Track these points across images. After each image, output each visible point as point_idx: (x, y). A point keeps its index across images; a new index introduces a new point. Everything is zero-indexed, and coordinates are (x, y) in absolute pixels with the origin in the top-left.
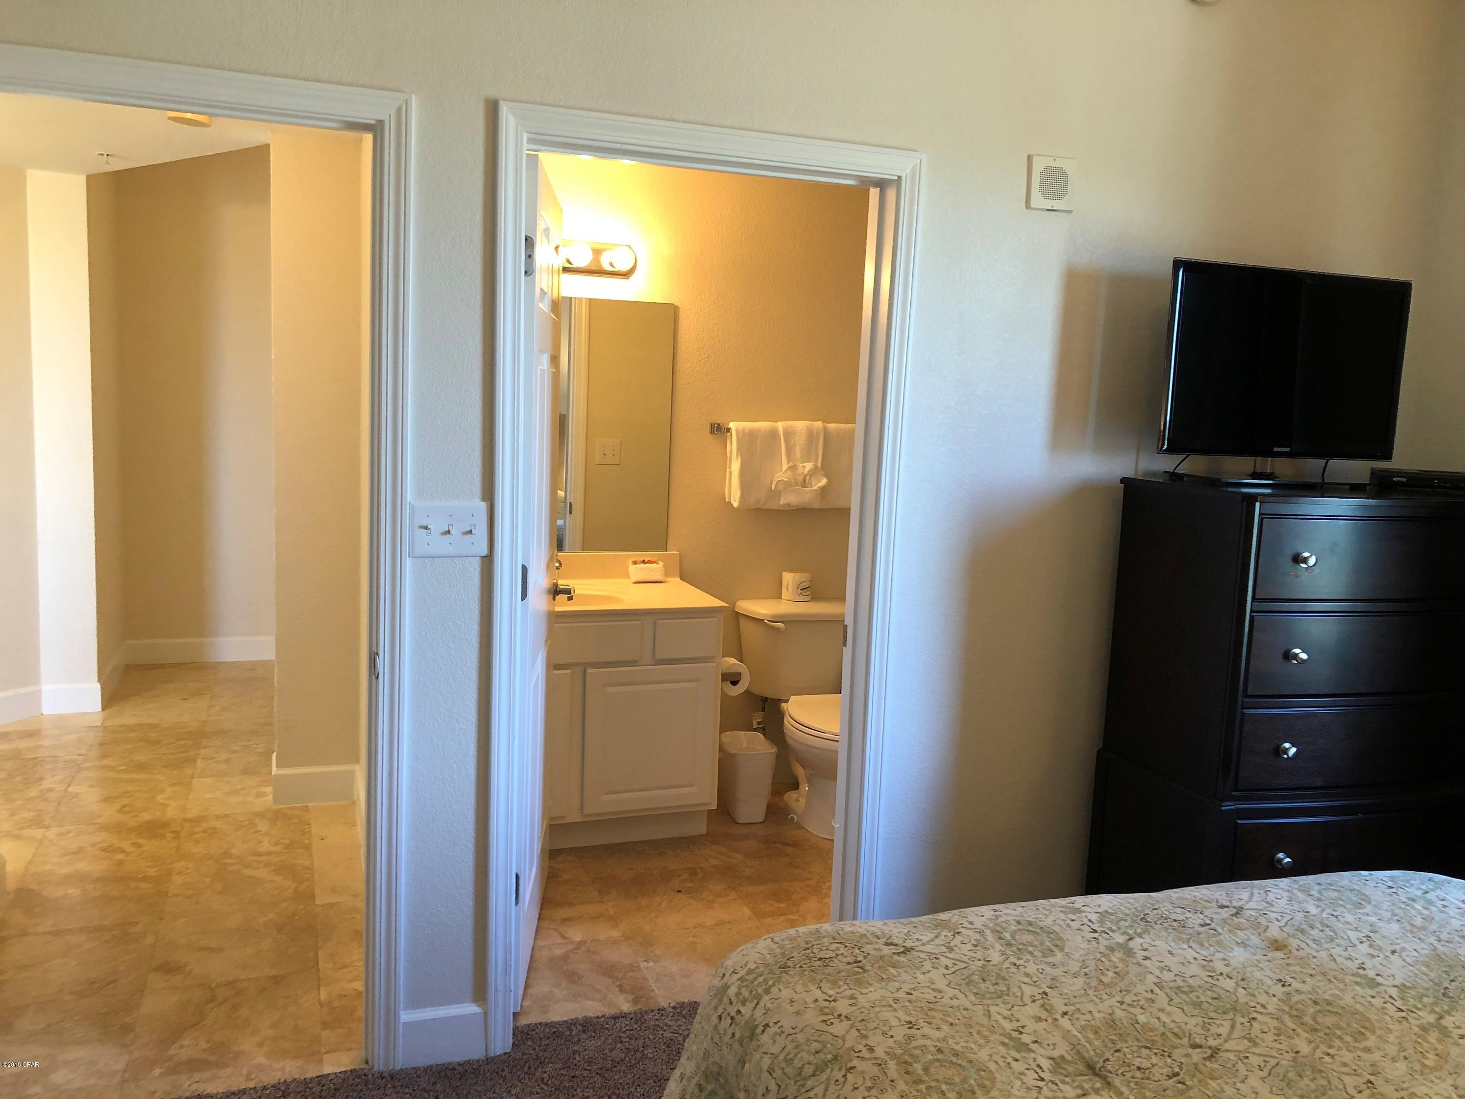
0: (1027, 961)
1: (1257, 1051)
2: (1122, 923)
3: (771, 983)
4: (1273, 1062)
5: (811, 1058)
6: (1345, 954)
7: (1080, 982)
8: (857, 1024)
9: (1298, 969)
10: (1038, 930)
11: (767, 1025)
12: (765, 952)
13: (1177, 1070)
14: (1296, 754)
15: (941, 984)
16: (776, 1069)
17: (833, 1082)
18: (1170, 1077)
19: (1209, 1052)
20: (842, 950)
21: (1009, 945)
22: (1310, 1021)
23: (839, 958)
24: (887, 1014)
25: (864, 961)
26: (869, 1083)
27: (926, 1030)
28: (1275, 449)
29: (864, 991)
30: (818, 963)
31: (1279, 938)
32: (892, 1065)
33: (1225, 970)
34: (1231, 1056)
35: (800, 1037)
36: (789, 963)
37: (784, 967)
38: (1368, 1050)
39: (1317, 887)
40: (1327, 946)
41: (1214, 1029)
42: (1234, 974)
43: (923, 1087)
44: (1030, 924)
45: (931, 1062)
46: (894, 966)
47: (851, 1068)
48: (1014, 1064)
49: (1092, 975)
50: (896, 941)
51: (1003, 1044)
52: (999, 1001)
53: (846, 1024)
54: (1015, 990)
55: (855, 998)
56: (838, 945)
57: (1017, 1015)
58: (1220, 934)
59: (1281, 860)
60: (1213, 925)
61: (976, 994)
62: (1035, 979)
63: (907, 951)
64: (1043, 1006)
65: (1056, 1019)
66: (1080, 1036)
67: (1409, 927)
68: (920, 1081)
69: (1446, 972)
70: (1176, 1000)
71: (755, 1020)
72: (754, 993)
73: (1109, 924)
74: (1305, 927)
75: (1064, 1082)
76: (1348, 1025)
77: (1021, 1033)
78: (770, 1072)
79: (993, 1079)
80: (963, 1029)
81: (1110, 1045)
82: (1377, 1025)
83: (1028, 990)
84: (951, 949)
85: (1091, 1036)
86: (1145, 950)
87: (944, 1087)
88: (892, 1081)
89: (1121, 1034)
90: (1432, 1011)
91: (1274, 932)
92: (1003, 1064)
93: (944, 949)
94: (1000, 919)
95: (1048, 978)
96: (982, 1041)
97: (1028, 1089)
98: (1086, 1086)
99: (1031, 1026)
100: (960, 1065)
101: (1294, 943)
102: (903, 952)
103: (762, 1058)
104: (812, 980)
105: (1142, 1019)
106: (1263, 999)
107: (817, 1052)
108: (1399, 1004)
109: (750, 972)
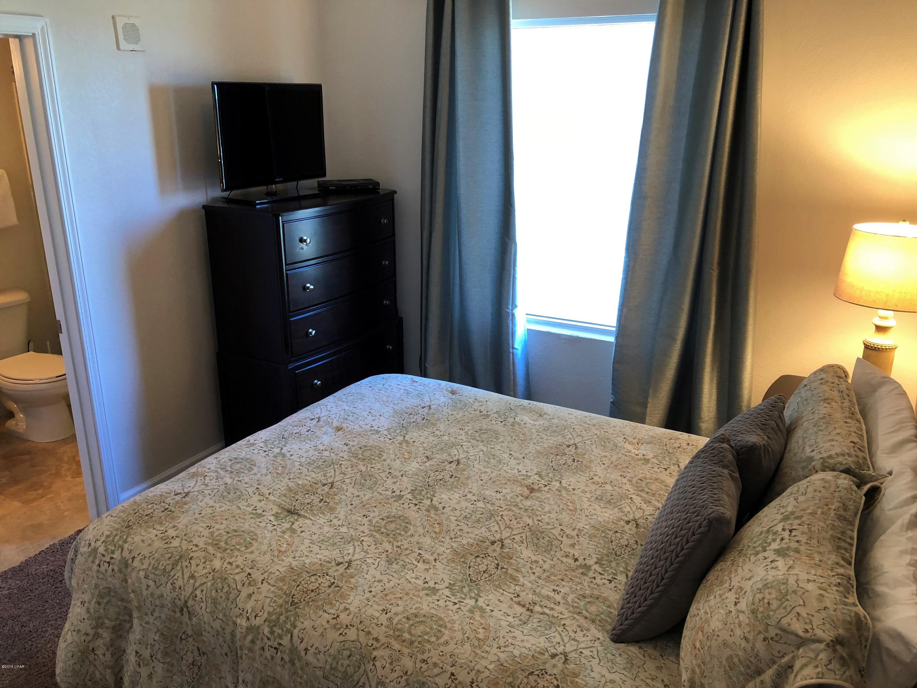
0: (243, 477)
1: (347, 477)
2: (275, 443)
3: (125, 537)
4: (354, 479)
5: (168, 562)
6: (364, 423)
7: (269, 477)
8: (184, 537)
9: (349, 436)
10: (241, 461)
11: (134, 557)
12: (111, 523)
13: (322, 498)
14: (315, 333)
15: (211, 503)
16: (150, 575)
17: (184, 568)
18: (320, 502)
19: (330, 485)
20: (155, 507)
21: (232, 472)
22: (362, 457)
23: (156, 510)
24: (195, 527)
25: (170, 508)
26: (203, 561)
27: (217, 526)
28: (276, 180)
29: (178, 521)
30: (146, 518)
31: (339, 425)
32: (210, 548)
33: (324, 448)
34: (339, 483)
35: (156, 555)
36: (130, 524)
37: (128, 527)
38: (385, 460)
39: (344, 397)
40: (357, 422)
41: (328, 475)
42: (327, 448)
43: (229, 551)
44: (236, 459)
45: (227, 539)
46: (185, 504)
47: (191, 558)
48: (260, 524)
49: (273, 472)
50: (179, 492)
51: (252, 518)
52: (240, 500)
53: (178, 540)
54: (244, 492)
55: (176, 526)
56: (152, 505)
57: (251, 503)
58: (316, 432)
59: (316, 384)
60: (312, 430)
61: (229, 501)
62: (250, 484)
63: (187, 494)
64: (259, 494)
65: (267, 498)
66: (280, 500)
67: (382, 403)
68: (226, 549)
69: (400, 417)
70: (310, 469)
71: (125, 558)
72: (117, 545)
73: (270, 446)
74: (346, 417)
75: (283, 523)
76: (375, 452)
77: (256, 510)
78: (146, 577)
79: (256, 535)
80: (233, 519)
81: (293, 499)
82: (385, 448)
83: (250, 490)
84: (207, 485)
85: (284, 498)
86: (289, 452)
87: (238, 547)
88: (214, 555)
89: (295, 493)
90: (401, 435)
91: (335, 424)
92: (256, 527)
93: (203, 486)
94: (221, 462)
95: (256, 481)
96: (243, 521)
97: (271, 532)
98: (292, 520)
99: (259, 505)
100: (240, 535)
101: (345, 425)
102: (186, 496)
103: (138, 573)
104: (148, 527)
105: (300, 482)
106: (341, 455)
107: (170, 558)
108: (389, 437)
109: (108, 536)
